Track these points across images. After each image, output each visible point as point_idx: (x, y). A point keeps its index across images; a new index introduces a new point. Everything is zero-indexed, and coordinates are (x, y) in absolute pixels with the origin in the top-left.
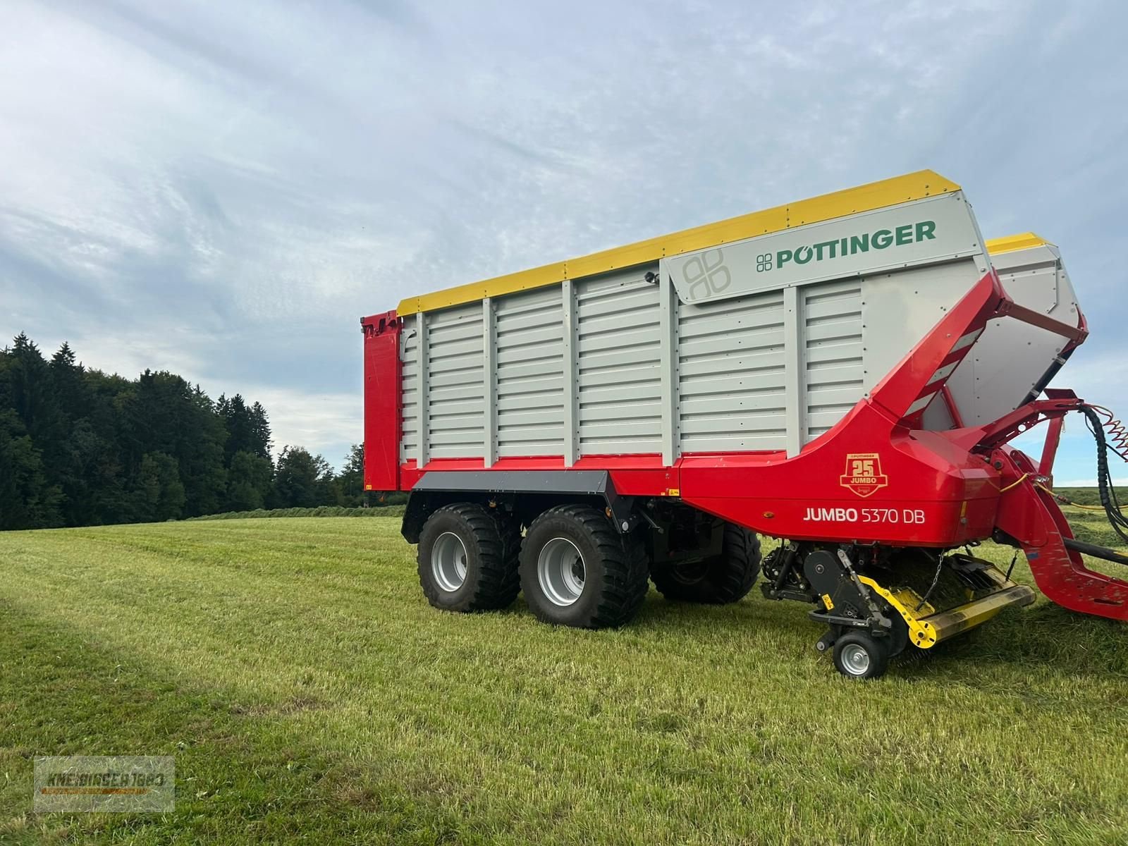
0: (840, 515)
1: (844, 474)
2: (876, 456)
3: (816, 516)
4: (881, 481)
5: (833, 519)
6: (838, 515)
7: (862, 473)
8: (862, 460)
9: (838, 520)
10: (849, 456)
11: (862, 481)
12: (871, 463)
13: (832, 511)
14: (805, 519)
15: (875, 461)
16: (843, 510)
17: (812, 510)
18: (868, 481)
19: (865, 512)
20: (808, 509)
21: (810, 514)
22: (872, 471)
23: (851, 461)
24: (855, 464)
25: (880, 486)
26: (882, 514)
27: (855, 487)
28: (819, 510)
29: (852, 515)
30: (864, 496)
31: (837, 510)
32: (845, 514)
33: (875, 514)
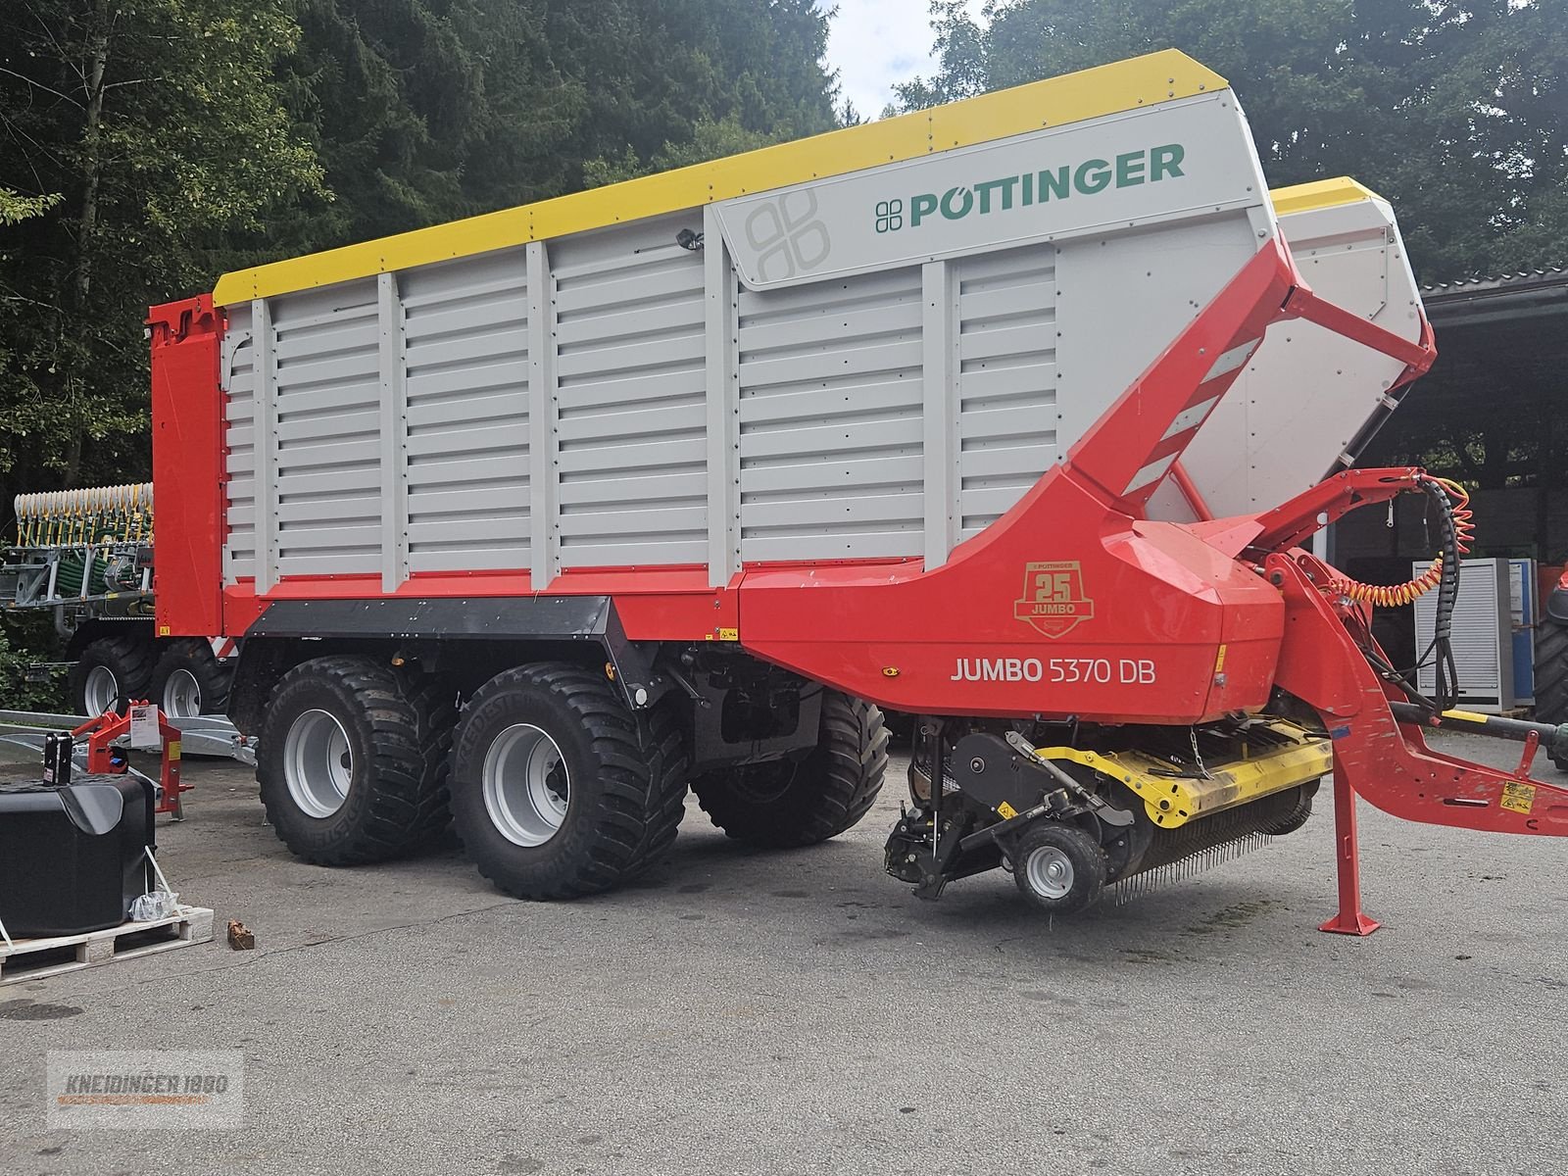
0: (1014, 670)
1: (1022, 597)
2: (1076, 565)
3: (973, 672)
4: (1082, 609)
5: (1002, 678)
6: (1009, 670)
7: (1052, 597)
8: (1052, 573)
9: (1009, 678)
10: (1030, 567)
11: (1052, 609)
12: (1067, 577)
13: (1000, 662)
14: (953, 678)
15: (1074, 573)
16: (1018, 662)
17: (966, 661)
18: (1062, 609)
19: (1055, 664)
20: (959, 661)
21: (962, 670)
22: (1067, 593)
23: (1033, 575)
24: (1040, 580)
25: (1082, 618)
26: (1083, 667)
27: (1039, 622)
28: (978, 661)
29: (1033, 670)
30: (1054, 637)
31: (1008, 661)
32: (1022, 669)
33: (1071, 668)
